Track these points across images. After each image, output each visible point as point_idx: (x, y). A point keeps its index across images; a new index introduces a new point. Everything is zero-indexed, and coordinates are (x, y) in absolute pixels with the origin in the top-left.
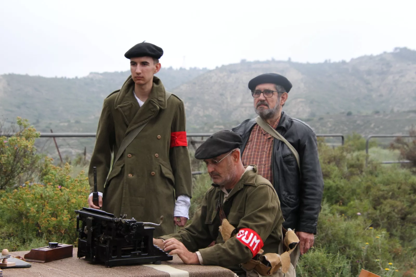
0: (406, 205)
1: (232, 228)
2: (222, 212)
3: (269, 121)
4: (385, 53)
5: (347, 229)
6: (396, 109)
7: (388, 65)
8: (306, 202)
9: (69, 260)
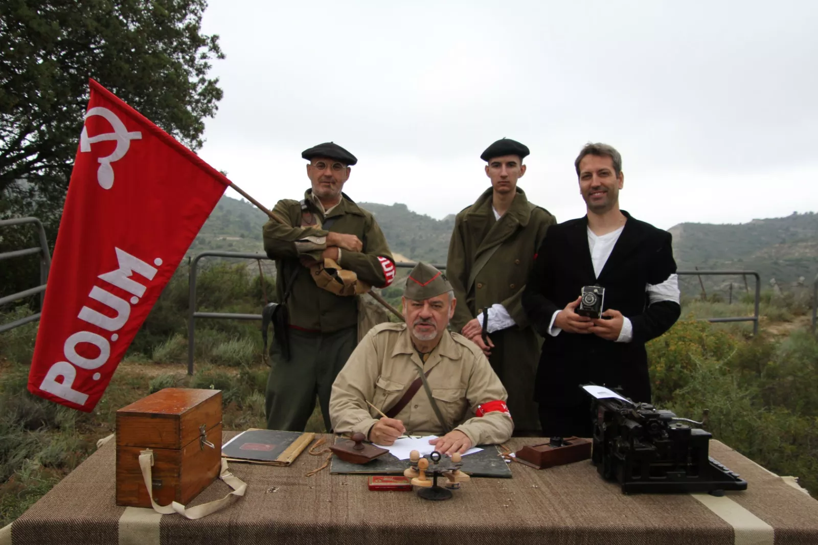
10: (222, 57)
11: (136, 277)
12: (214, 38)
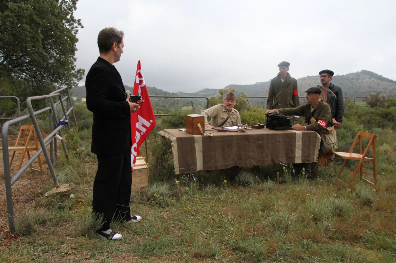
0: (369, 117)
1: (315, 120)
2: (311, 115)
3: (326, 86)
4: (358, 72)
5: (350, 125)
6: (362, 91)
7: (359, 76)
8: (339, 112)
9: (263, 129)
10: (83, 27)
11: (144, 126)
12: (79, 20)
